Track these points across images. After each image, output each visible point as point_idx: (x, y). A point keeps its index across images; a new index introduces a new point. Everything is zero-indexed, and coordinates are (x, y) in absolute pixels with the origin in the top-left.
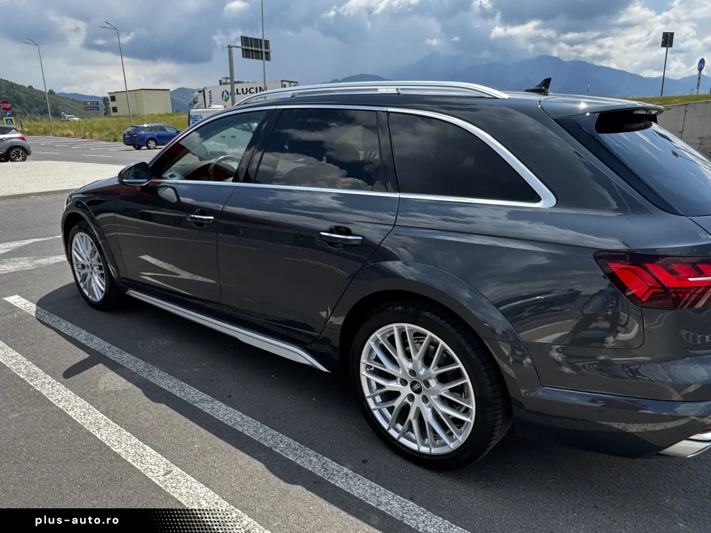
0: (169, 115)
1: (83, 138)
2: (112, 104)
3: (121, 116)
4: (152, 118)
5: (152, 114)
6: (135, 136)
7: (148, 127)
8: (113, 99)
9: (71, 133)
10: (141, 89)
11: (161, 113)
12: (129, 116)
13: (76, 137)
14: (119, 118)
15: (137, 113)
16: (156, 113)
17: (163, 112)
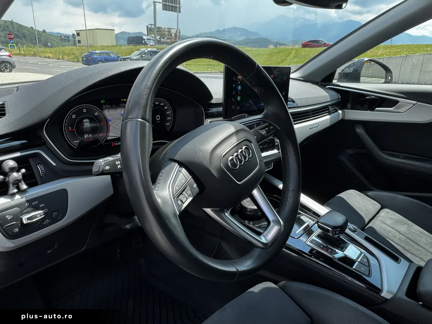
0: (114, 46)
1: (58, 59)
2: (78, 38)
3: (83, 46)
4: (103, 47)
5: (103, 45)
6: (89, 58)
7: (99, 53)
8: (78, 34)
9: (51, 56)
10: (96, 29)
11: (109, 45)
12: (88, 46)
13: (53, 58)
14: (82, 47)
15: (93, 44)
16: (105, 45)
17: (110, 44)
